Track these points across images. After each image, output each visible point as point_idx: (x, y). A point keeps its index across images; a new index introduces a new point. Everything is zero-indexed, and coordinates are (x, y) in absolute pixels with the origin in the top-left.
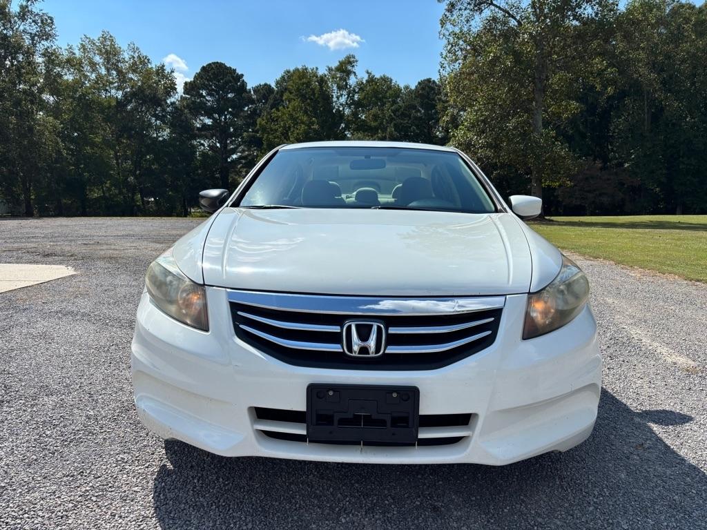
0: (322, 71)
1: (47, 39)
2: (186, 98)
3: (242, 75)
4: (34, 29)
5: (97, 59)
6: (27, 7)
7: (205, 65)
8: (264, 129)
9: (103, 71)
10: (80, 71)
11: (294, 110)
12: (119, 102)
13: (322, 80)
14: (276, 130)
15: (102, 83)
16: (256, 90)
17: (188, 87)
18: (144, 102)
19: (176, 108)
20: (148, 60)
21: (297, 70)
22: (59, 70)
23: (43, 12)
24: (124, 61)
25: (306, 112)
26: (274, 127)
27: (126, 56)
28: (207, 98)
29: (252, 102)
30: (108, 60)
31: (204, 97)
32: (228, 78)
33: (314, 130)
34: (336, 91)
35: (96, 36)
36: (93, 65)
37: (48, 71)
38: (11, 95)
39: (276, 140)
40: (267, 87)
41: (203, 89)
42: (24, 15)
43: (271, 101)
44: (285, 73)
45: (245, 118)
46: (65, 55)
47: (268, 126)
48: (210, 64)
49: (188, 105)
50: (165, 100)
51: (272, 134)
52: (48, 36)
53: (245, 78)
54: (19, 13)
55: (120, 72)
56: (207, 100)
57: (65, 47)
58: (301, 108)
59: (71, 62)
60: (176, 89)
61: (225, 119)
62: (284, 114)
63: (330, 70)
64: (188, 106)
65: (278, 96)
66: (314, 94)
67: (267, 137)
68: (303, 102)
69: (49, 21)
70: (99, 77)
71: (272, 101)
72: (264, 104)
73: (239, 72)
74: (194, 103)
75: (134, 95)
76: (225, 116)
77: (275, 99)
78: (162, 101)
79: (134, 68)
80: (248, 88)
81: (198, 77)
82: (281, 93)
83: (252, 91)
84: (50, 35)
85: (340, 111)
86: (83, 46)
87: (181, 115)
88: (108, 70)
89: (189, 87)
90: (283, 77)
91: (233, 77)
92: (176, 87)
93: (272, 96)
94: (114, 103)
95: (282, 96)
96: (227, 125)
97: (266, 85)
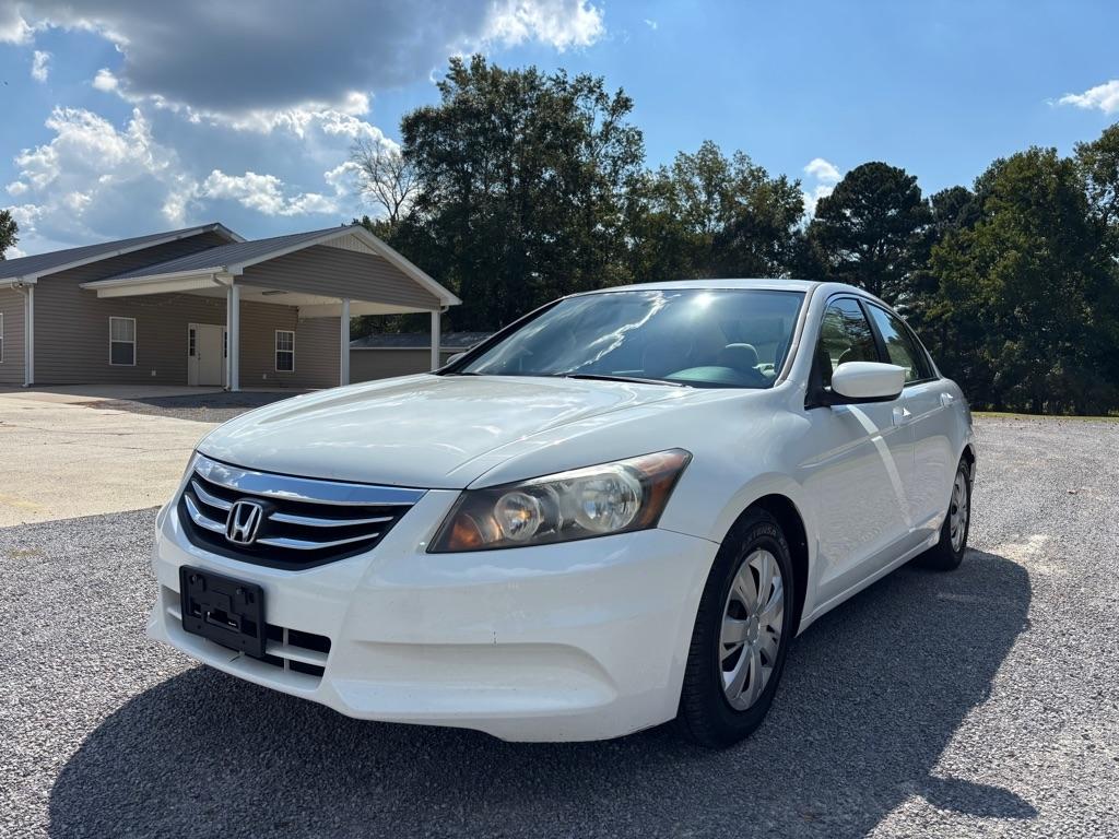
0: (1066, 153)
1: (632, 162)
2: (819, 224)
3: (915, 178)
4: (618, 151)
5: (697, 181)
6: (611, 123)
7: (852, 170)
8: (943, 263)
9: (703, 197)
10: (671, 200)
11: (1002, 227)
12: (718, 237)
13: (1066, 169)
14: (967, 264)
15: (698, 213)
16: (937, 200)
17: (822, 205)
18: (755, 235)
19: (800, 240)
20: (764, 172)
21: (1019, 157)
22: (645, 201)
23: (630, 126)
24: (731, 181)
25: (1026, 229)
26: (962, 259)
27: (733, 172)
28: (854, 221)
29: (928, 219)
30: (709, 181)
31: (848, 219)
32: (890, 184)
33: (1041, 259)
34: (1091, 186)
35: (693, 150)
36: (690, 189)
37: (632, 204)
38: (578, 241)
39: (965, 279)
40: (960, 193)
41: (848, 207)
42: (607, 133)
43: (962, 216)
44: (994, 165)
45: (916, 246)
46: (655, 178)
47: (951, 258)
48: (861, 167)
49: (820, 234)
50: (786, 230)
51: (957, 270)
52: (634, 158)
53: (918, 183)
54: (602, 133)
55: (723, 195)
56: (852, 223)
57: (656, 169)
58: (1018, 222)
59: (663, 190)
60: (802, 210)
61: (881, 251)
62: (982, 234)
63: (1082, 149)
64: (820, 236)
65: (976, 206)
66: (1045, 195)
67: (948, 275)
68: (1022, 211)
69: (636, 137)
70: (696, 205)
71: (965, 215)
72: (950, 220)
73: (909, 173)
74: (829, 229)
75: (739, 225)
76: (881, 246)
77: (971, 212)
78: (779, 231)
79: (743, 188)
80: (923, 197)
81: (840, 188)
82: (982, 199)
83: (931, 204)
84: (636, 156)
85: (1097, 221)
86: (678, 166)
87: (807, 250)
88: (710, 194)
89: (825, 207)
90: (990, 172)
91: (897, 183)
92: (803, 207)
93: (965, 207)
94: (710, 241)
95: (983, 204)
96: (884, 260)
97: (957, 189)
